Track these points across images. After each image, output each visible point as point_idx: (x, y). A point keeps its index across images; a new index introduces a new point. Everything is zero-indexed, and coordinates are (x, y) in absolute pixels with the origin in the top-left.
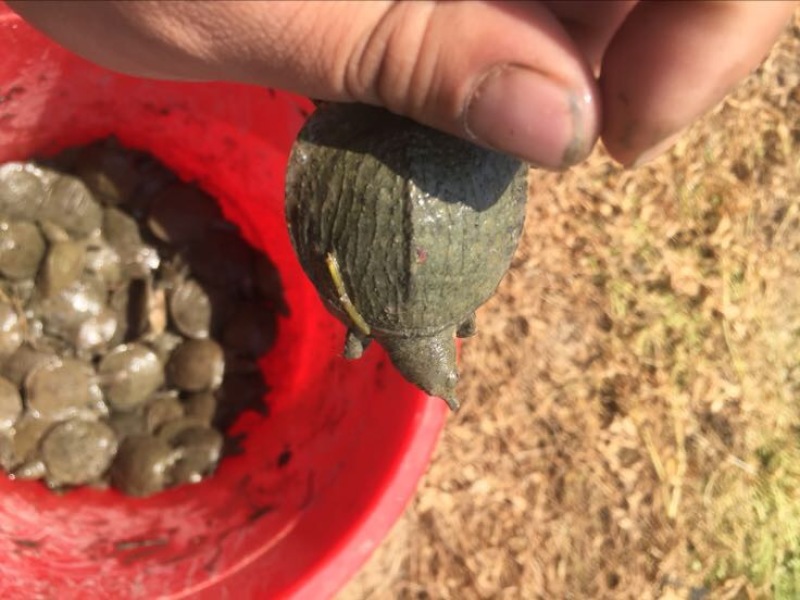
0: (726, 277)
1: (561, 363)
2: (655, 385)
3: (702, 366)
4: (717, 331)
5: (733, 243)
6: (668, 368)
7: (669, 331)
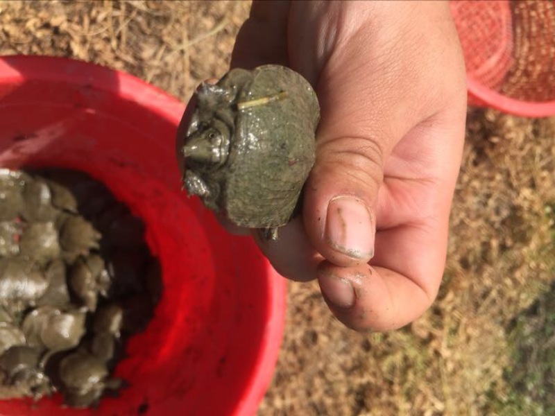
0: (446, 330)
1: (334, 367)
2: (391, 393)
3: (422, 386)
4: (435, 364)
5: (454, 308)
6: (402, 384)
7: (406, 358)
